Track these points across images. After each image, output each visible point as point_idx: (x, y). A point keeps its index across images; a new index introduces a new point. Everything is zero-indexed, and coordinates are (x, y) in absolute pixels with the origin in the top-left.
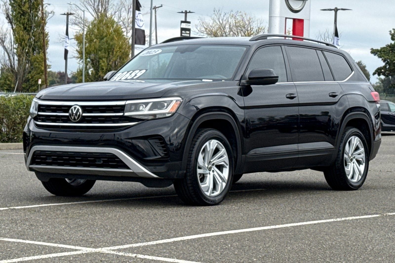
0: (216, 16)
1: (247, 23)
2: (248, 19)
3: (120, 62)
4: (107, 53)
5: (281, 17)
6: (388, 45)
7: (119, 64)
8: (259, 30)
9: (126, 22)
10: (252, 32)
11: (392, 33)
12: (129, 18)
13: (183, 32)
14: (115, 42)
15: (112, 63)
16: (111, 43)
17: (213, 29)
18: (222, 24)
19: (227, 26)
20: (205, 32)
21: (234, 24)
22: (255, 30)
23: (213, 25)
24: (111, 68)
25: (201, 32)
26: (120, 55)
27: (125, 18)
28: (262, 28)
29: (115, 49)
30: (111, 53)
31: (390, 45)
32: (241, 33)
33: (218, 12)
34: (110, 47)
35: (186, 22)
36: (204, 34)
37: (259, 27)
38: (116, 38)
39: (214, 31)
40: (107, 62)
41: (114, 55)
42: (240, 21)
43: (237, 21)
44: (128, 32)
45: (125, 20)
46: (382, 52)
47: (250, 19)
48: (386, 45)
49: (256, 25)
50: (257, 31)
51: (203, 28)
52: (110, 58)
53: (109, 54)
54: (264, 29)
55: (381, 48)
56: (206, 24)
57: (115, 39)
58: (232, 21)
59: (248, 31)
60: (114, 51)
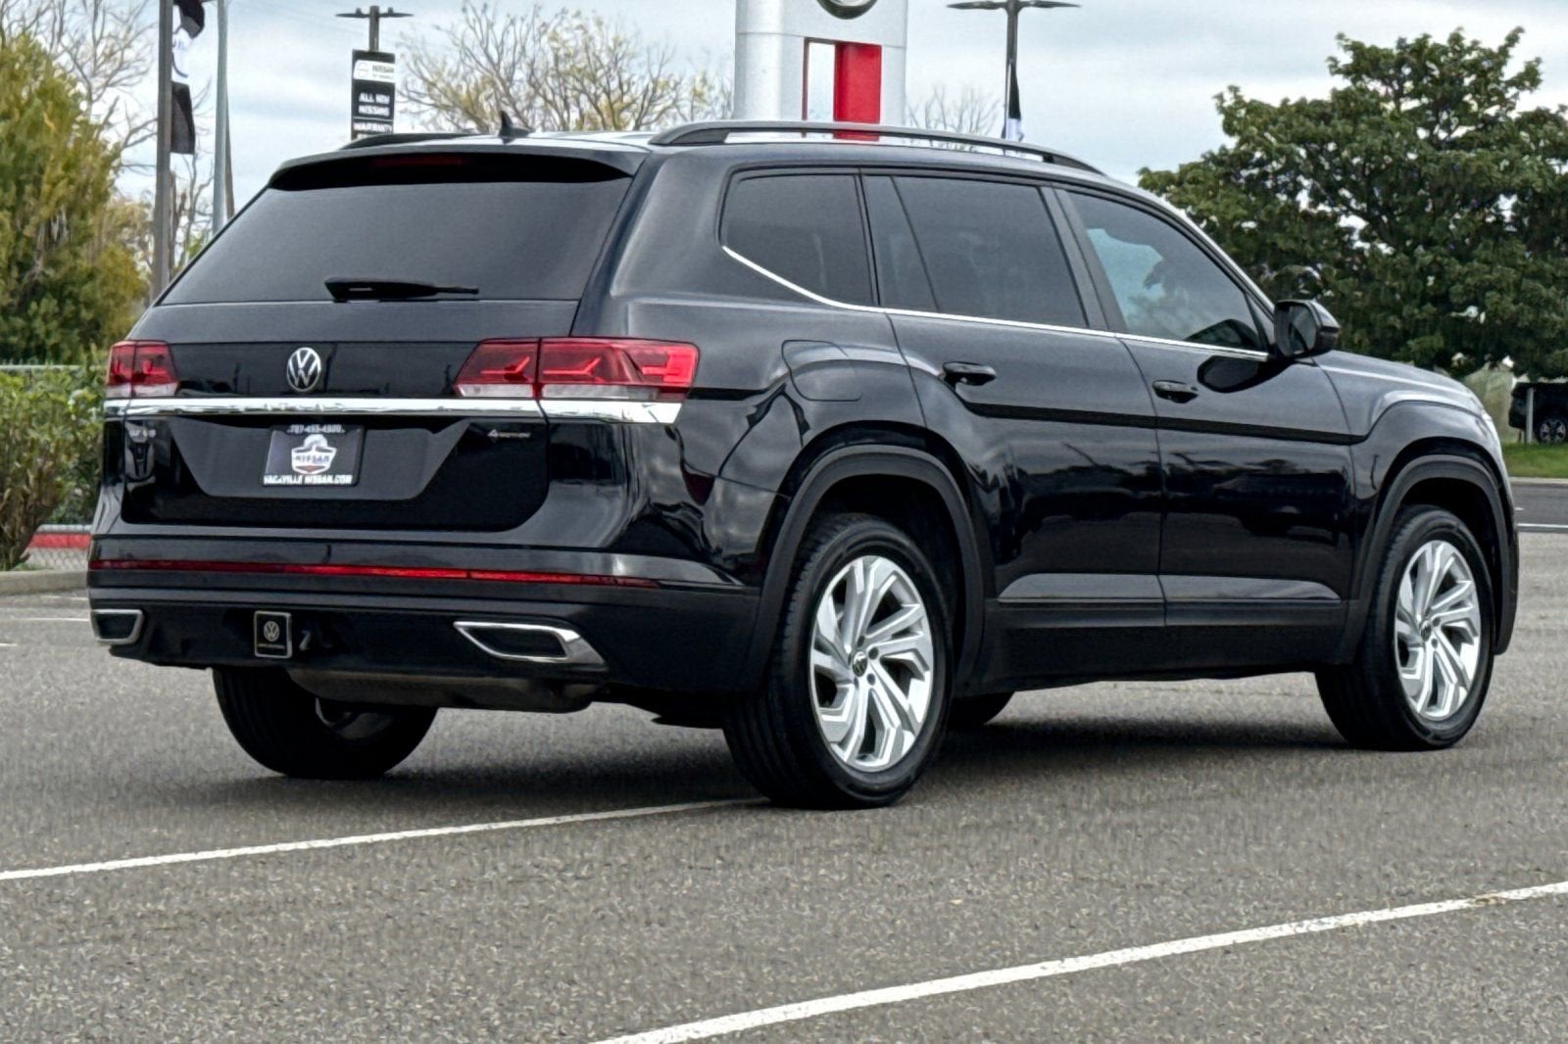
0: (474, 29)
1: (605, 60)
2: (611, 44)
3: (68, 228)
4: (13, 189)
5: (786, 35)
6: (1212, 155)
7: (66, 232)
8: (654, 91)
9: (83, 55)
10: (626, 99)
11: (1226, 105)
12: (97, 36)
13: (363, 97)
14: (45, 140)
15: (37, 232)
16: (32, 146)
17: (459, 87)
18: (496, 66)
19: (520, 75)
20: (427, 100)
21: (552, 64)
22: (640, 90)
23: (462, 70)
24: (30, 252)
25: (411, 99)
26: (71, 198)
27: (83, 37)
28: (667, 83)
29: (48, 169)
30: (28, 188)
31: (1221, 154)
32: (578, 104)
33: (479, 13)
34: (24, 164)
35: (373, 55)
36: (424, 107)
37: (655, 76)
38: (51, 125)
39: (463, 93)
40: (13, 226)
41: (43, 199)
42: (576, 52)
43: (561, 53)
44: (94, 97)
45: (82, 48)
46: (1187, 186)
47: (618, 43)
48: (1203, 156)
49: (643, 71)
50: (650, 94)
51: (420, 82)
52: (27, 208)
53: (20, 192)
54: (677, 84)
55: (1181, 166)
56: (430, 62)
57: (48, 129)
58: (543, 53)
59: (608, 93)
60: (45, 178)
